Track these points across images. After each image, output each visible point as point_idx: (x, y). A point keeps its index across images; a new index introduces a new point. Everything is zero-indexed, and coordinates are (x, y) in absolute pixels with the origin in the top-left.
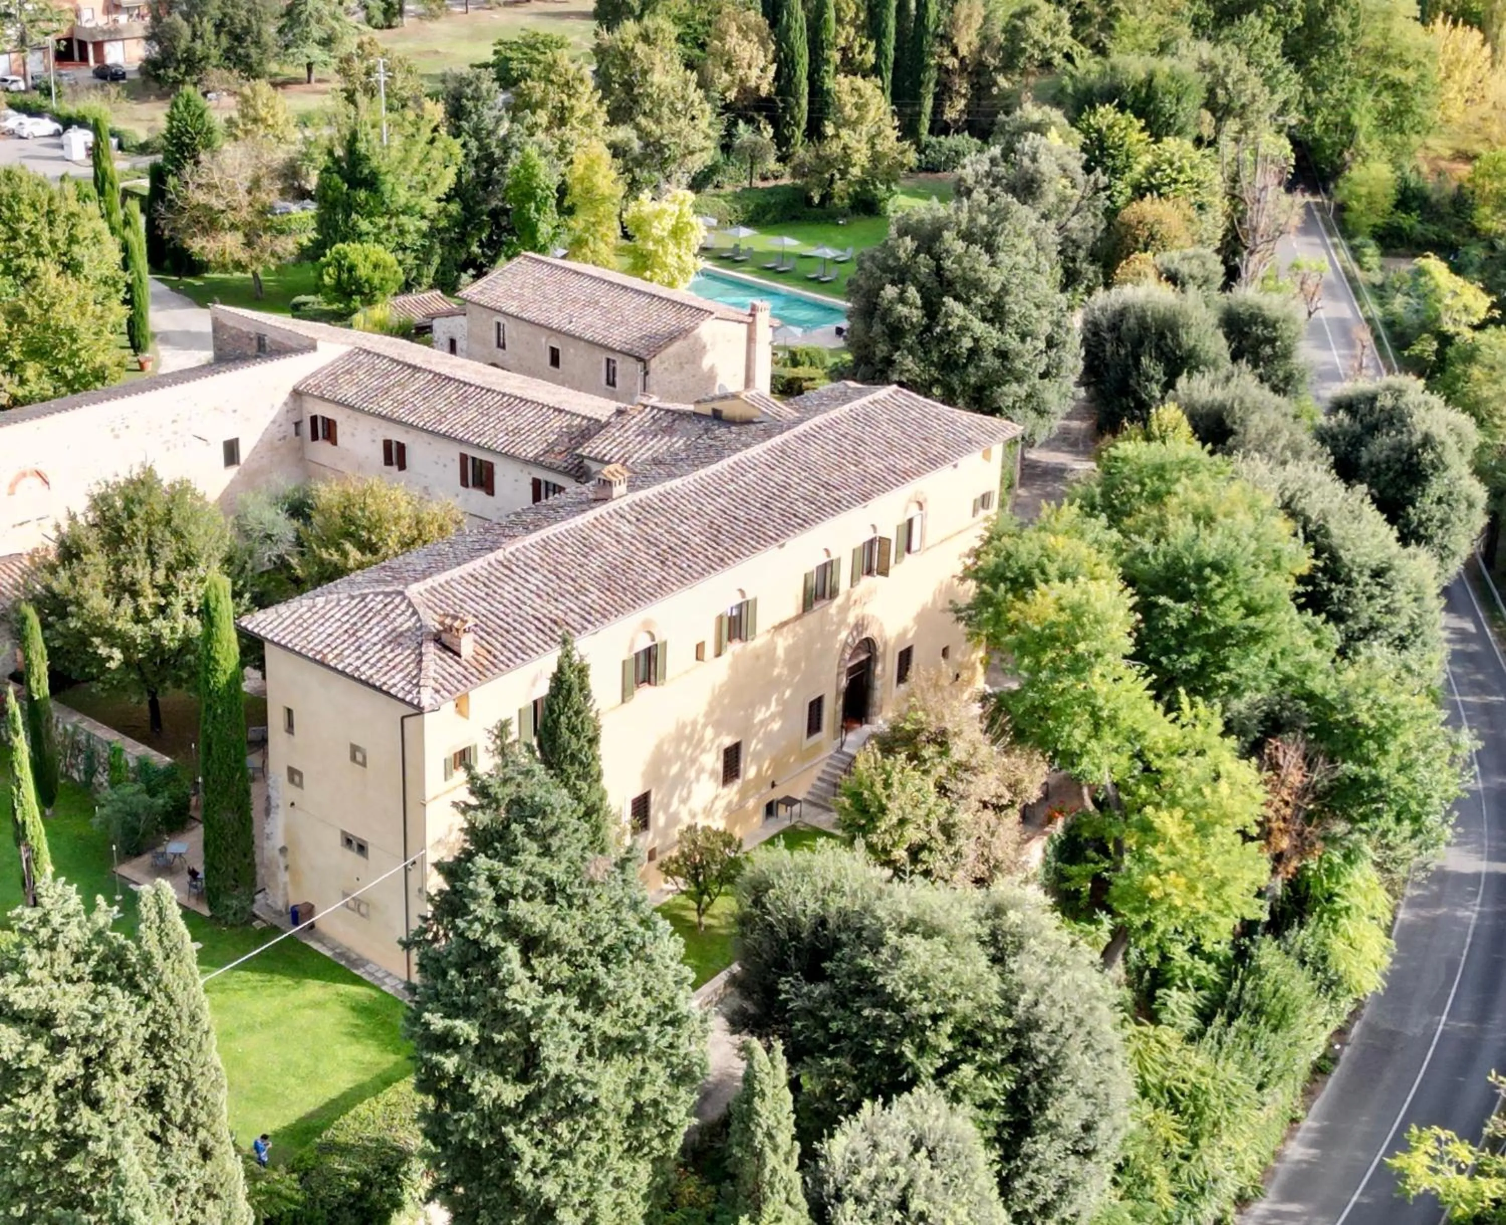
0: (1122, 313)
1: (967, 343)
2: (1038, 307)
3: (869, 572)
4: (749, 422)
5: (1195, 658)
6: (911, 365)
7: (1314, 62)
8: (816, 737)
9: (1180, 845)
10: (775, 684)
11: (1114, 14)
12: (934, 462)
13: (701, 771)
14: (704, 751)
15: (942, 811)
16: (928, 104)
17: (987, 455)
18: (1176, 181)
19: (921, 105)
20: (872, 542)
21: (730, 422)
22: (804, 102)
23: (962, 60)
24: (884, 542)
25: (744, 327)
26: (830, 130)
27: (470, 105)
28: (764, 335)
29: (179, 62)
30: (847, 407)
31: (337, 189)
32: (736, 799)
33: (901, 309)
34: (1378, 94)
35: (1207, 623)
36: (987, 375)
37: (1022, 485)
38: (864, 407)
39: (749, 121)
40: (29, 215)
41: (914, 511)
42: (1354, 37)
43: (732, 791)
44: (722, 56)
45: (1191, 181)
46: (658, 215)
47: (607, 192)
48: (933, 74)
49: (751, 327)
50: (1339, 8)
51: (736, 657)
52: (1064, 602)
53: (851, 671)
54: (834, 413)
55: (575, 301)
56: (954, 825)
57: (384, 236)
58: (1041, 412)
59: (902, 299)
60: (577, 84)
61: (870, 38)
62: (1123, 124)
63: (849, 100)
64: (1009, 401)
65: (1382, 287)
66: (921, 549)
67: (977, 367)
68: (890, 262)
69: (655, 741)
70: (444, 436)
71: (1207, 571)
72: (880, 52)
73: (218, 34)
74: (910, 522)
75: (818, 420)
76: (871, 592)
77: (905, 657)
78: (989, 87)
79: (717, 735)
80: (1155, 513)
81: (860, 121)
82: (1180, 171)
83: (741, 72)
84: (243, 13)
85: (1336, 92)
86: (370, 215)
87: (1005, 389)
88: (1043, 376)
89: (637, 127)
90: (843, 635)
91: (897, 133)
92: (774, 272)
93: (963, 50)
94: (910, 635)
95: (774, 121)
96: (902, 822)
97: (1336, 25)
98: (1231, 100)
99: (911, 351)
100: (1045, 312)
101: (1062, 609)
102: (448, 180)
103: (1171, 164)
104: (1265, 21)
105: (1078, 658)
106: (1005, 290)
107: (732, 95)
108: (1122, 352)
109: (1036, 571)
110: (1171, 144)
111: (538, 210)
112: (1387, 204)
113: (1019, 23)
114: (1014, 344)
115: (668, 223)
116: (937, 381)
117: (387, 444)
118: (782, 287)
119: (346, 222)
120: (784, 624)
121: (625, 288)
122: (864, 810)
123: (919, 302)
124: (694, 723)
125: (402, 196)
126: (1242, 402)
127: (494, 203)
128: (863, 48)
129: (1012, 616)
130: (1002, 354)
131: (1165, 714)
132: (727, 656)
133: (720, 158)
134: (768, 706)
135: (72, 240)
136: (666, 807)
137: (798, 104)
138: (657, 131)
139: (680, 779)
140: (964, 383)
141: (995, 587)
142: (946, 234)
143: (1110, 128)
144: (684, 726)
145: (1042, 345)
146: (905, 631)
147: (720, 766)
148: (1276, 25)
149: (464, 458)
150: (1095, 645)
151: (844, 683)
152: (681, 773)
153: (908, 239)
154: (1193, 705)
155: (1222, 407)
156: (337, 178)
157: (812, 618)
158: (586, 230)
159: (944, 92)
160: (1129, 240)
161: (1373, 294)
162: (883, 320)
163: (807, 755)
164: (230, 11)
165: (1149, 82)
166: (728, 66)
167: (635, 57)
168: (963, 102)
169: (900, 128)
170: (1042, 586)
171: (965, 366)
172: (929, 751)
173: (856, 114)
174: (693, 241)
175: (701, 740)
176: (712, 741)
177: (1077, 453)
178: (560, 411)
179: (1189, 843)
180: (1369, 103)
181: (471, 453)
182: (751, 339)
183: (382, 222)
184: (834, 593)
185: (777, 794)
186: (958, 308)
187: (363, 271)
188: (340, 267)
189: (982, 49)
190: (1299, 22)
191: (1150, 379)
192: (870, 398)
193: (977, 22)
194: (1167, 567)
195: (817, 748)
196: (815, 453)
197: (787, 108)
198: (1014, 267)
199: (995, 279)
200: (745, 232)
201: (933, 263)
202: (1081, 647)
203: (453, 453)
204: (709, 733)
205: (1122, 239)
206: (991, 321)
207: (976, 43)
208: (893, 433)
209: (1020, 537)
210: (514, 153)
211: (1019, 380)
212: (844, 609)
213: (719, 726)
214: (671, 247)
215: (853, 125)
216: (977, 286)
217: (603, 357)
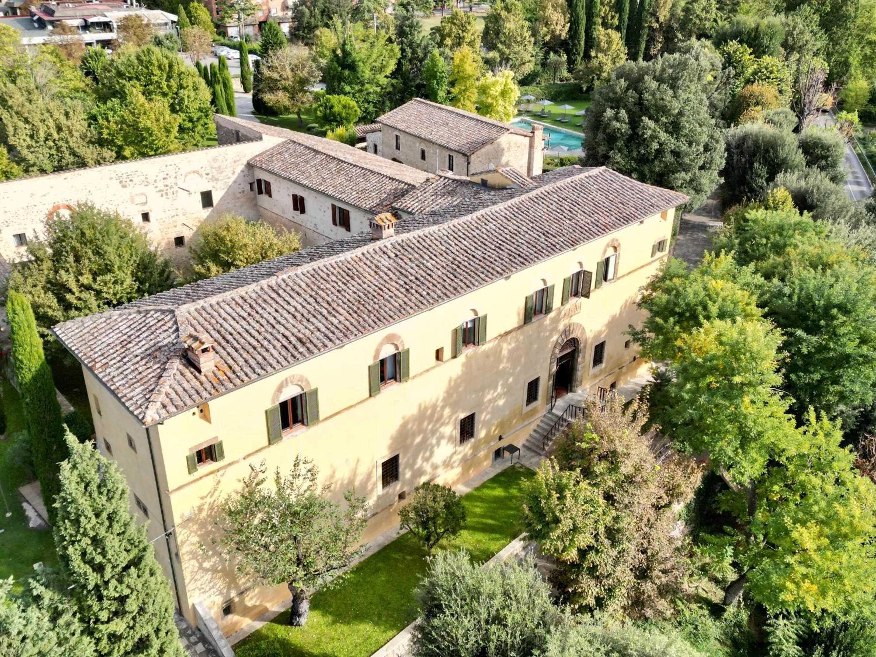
0: (744, 138)
1: (655, 146)
2: (701, 126)
3: (576, 295)
4: (504, 188)
5: (817, 376)
6: (619, 159)
7: (834, 29)
8: (533, 405)
9: (816, 557)
10: (502, 374)
11: (737, 4)
12: (627, 220)
13: (442, 437)
14: (443, 424)
15: (609, 519)
16: (643, 46)
17: (664, 216)
18: (768, 78)
19: (639, 47)
20: (578, 274)
21: (493, 188)
22: (583, 43)
23: (660, 25)
24: (587, 274)
25: (527, 140)
26: (593, 54)
27: (407, 29)
28: (539, 143)
29: (304, 28)
30: (569, 180)
31: (335, 69)
32: (470, 452)
33: (616, 124)
34: (863, 47)
35: (830, 349)
36: (666, 166)
37: (680, 233)
38: (581, 180)
39: (556, 52)
40: (156, 72)
41: (610, 252)
42: (855, 17)
43: (467, 448)
44: (544, 19)
45: (776, 78)
46: (494, 84)
47: (471, 73)
48: (647, 31)
49: (532, 138)
50: (849, 3)
51: (469, 358)
52: (724, 339)
53: (560, 359)
54: (560, 183)
55: (436, 123)
56: (618, 531)
57: (357, 95)
58: (698, 191)
59: (617, 118)
60: (467, 25)
61: (616, 12)
62: (742, 50)
63: (603, 39)
64: (679, 183)
65: (864, 139)
66: (616, 278)
67: (661, 161)
68: (611, 95)
69: (400, 422)
70: (322, 193)
71: (835, 311)
72: (620, 19)
73: (322, 15)
74: (608, 260)
75: (548, 187)
76: (577, 308)
77: (599, 350)
78: (673, 39)
79: (454, 412)
80: (780, 260)
81: (609, 49)
82: (771, 72)
83: (552, 27)
84: (333, 6)
85: (844, 45)
86: (350, 83)
87: (677, 175)
88: (701, 168)
89: (499, 51)
90: (555, 338)
91: (626, 57)
92: (560, 123)
93: (662, 19)
94: (603, 336)
95: (568, 52)
96: (575, 529)
97: (847, 10)
98: (795, 43)
99: (620, 150)
100: (705, 129)
101: (721, 343)
102: (392, 66)
103: (767, 69)
104: (812, 8)
105: (732, 386)
106: (681, 114)
107: (548, 38)
108: (743, 160)
109: (700, 308)
110: (766, 59)
111: (438, 84)
112: (864, 101)
113: (690, 6)
114: (684, 147)
115: (499, 88)
116: (635, 170)
117: (295, 197)
118: (564, 130)
119: (339, 87)
120: (507, 333)
121: (464, 116)
122: (540, 515)
123: (627, 120)
124: (434, 407)
125: (368, 74)
126: (818, 189)
127: (418, 81)
128: (613, 17)
129: (678, 343)
130: (676, 154)
131: (797, 427)
132: (461, 358)
133: (539, 68)
134: (496, 388)
135: (181, 87)
136: (411, 466)
137: (580, 44)
138: (507, 51)
139: (424, 446)
140: (651, 172)
141: (666, 320)
142: (646, 77)
143: (735, 52)
144: (426, 409)
145: (701, 149)
146: (600, 333)
147: (457, 433)
148: (817, 11)
149: (334, 207)
150: (749, 377)
151: (555, 369)
152: (424, 441)
153: (622, 80)
154: (818, 418)
155: (807, 191)
156: (335, 64)
157: (530, 328)
158: (459, 93)
159: (651, 40)
160: (745, 105)
161: (861, 143)
162: (604, 132)
163: (525, 417)
164: (327, 5)
165: (757, 28)
166: (546, 24)
167: (501, 17)
168: (660, 45)
169: (628, 54)
170: (706, 324)
171: (653, 161)
172: (600, 467)
173: (606, 46)
174: (512, 99)
175: (441, 416)
176: (450, 417)
177: (711, 217)
178: (393, 179)
179: (824, 557)
180: (859, 51)
181: (338, 204)
182: (531, 146)
183: (357, 87)
184: (549, 310)
185: (504, 444)
186: (651, 124)
187: (337, 109)
188: (326, 107)
189: (670, 20)
190: (829, 9)
191: (758, 176)
192: (586, 174)
193: (669, 5)
194: (800, 305)
195: (534, 411)
196: (541, 210)
197: (574, 45)
198: (688, 100)
199: (675, 106)
200: (547, 103)
201: (637, 96)
202: (737, 379)
203: (328, 203)
204: (447, 412)
205: (741, 104)
206: (671, 134)
207: (668, 15)
208: (599, 198)
209: (687, 277)
210: (429, 55)
211: (686, 171)
212: (556, 321)
213: (455, 408)
214: (501, 102)
215: (605, 52)
216: (664, 110)
217: (447, 154)
